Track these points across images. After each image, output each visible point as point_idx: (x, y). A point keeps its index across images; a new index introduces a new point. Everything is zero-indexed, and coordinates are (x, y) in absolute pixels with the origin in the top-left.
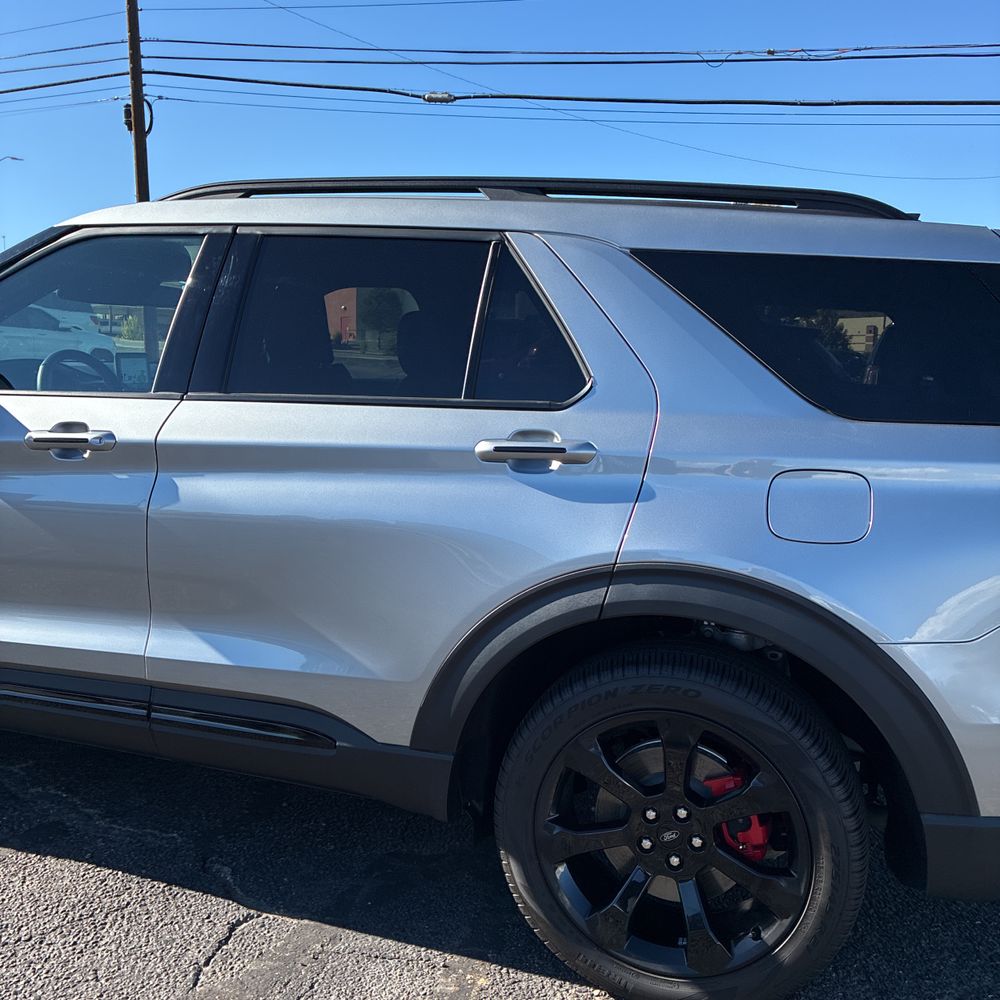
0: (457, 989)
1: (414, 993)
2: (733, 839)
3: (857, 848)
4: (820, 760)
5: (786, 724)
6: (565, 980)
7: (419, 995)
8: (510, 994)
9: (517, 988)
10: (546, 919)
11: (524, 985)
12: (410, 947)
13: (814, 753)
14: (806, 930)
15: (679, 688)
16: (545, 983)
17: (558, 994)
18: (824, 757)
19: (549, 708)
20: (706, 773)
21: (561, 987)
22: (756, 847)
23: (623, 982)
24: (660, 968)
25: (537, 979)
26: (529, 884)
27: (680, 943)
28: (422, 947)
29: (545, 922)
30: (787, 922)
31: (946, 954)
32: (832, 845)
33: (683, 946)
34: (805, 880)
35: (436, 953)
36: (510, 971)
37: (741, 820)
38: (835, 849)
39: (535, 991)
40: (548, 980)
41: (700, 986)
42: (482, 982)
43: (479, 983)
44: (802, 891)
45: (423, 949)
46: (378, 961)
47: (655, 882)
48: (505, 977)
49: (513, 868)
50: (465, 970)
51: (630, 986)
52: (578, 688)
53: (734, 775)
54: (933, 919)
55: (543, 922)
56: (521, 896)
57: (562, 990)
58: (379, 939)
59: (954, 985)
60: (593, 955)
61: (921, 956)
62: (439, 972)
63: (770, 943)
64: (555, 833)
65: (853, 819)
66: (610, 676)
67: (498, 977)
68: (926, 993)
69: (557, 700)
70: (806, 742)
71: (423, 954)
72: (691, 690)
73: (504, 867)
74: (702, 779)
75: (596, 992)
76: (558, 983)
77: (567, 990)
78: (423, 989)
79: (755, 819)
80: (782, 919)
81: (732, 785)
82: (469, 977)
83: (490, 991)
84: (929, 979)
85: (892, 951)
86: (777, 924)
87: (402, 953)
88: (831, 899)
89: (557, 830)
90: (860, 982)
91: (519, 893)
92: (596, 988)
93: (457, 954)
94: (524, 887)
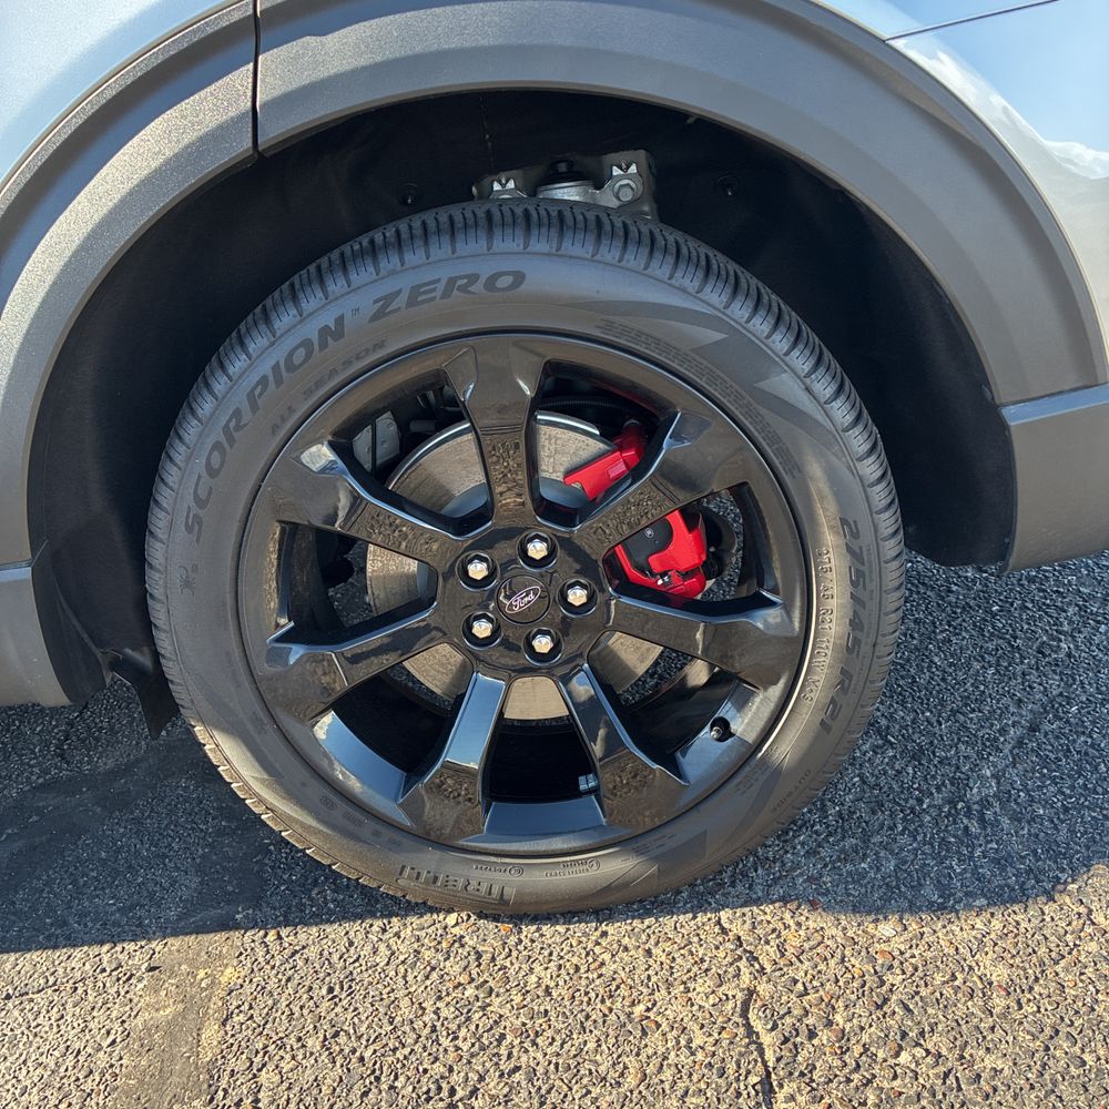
0: (181, 1007)
1: (89, 1050)
2: (643, 572)
3: (887, 515)
4: (796, 353)
5: (715, 296)
6: (390, 915)
7: (99, 1048)
8: (289, 980)
9: (300, 963)
10: (321, 827)
11: (312, 953)
12: (78, 953)
13: (780, 342)
14: (815, 695)
15: (473, 278)
16: (352, 934)
17: (382, 947)
18: (801, 346)
19: (206, 406)
20: (566, 462)
21: (384, 931)
22: (686, 575)
23: (496, 890)
24: (557, 844)
25: (335, 931)
26: (270, 774)
27: (583, 787)
28: (102, 943)
29: (320, 831)
30: (776, 691)
31: (977, 666)
32: (844, 521)
33: (590, 792)
34: (798, 603)
35: (131, 947)
36: (284, 933)
37: (649, 532)
38: (848, 526)
39: (335, 957)
40: (357, 926)
41: (638, 852)
42: (229, 975)
43: (224, 980)
44: (797, 624)
45: (106, 947)
46: (10, 1005)
47: (514, 694)
48: (275, 948)
49: (228, 753)
50: (192, 962)
51: (510, 893)
52: (257, 343)
53: (621, 449)
54: (934, 623)
55: (316, 832)
56: (261, 801)
57: (386, 936)
58: (13, 957)
59: (1012, 709)
60: (429, 860)
61: (944, 680)
62: (140, 986)
63: (751, 737)
64: (292, 661)
65: (873, 458)
66: (320, 294)
67: (260, 952)
68: (980, 734)
69: (220, 384)
70: (761, 325)
71: (106, 958)
72: (500, 274)
73: (210, 755)
74: (559, 476)
75: (452, 919)
76: (378, 924)
77: (397, 935)
78: (108, 1033)
79: (676, 520)
80: (766, 689)
81: (621, 467)
82: (201, 974)
83: (248, 988)
84: (973, 711)
85: (899, 686)
86: (757, 700)
87: (61, 971)
88: (856, 623)
89: (296, 652)
90: (875, 749)
91: (256, 795)
92: (450, 911)
93: (175, 934)
94: (262, 781)
